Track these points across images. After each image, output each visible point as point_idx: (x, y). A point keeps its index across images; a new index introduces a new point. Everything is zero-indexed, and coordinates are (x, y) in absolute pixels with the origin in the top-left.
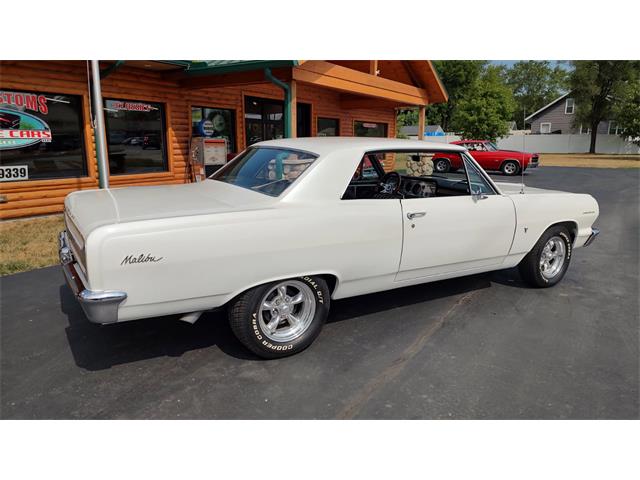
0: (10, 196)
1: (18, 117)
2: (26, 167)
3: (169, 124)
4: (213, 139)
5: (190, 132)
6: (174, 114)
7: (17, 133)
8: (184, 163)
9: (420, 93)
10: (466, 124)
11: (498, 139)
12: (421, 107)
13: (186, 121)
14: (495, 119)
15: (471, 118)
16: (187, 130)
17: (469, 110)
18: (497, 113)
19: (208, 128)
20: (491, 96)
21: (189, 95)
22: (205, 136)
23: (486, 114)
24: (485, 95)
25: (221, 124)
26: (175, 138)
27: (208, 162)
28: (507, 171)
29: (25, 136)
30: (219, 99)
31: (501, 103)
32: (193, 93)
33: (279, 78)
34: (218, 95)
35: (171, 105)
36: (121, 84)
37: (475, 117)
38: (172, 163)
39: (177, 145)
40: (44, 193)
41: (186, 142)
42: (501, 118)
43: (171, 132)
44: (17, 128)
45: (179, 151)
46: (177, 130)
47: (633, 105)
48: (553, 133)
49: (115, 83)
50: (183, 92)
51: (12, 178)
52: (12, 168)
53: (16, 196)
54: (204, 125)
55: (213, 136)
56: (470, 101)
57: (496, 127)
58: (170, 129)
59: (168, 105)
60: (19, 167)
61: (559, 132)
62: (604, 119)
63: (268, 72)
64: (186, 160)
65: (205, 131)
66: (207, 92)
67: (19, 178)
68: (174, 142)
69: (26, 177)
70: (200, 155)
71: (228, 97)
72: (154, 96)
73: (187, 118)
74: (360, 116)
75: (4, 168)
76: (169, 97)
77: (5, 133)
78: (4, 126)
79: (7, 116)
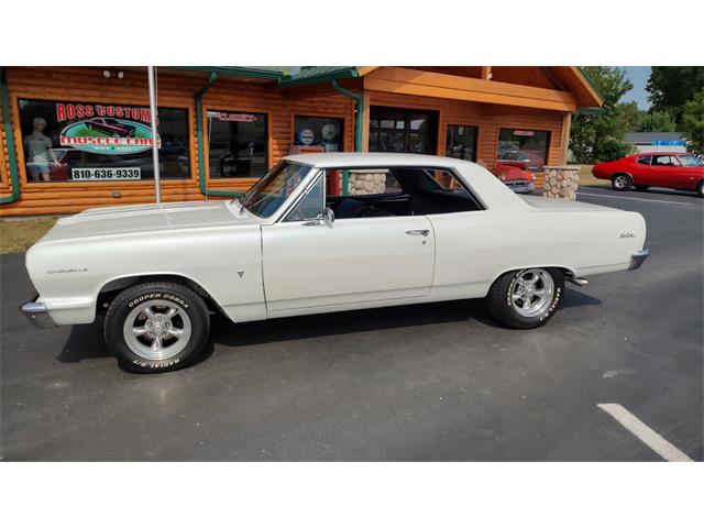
0: (123, 193)
1: (134, 128)
2: (139, 169)
3: (270, 134)
5: (292, 141)
6: (275, 124)
7: (132, 141)
12: (566, 113)
13: (287, 130)
16: (289, 139)
21: (293, 105)
25: (331, 133)
29: (139, 143)
30: (325, 108)
32: (299, 103)
33: (348, 89)
34: (325, 105)
35: (273, 116)
36: (225, 97)
44: (133, 136)
46: (278, 139)
49: (219, 96)
50: (287, 103)
51: (128, 178)
52: (127, 169)
53: (128, 192)
54: (303, 134)
55: (310, 145)
56: (700, 102)
58: (271, 139)
59: (270, 115)
60: (133, 169)
63: (335, 83)
66: (312, 102)
67: (133, 178)
68: (274, 150)
69: (139, 178)
71: (335, 106)
72: (256, 107)
73: (289, 127)
74: (509, 123)
75: (121, 169)
76: (271, 107)
77: (123, 141)
78: (123, 135)
79: (125, 127)
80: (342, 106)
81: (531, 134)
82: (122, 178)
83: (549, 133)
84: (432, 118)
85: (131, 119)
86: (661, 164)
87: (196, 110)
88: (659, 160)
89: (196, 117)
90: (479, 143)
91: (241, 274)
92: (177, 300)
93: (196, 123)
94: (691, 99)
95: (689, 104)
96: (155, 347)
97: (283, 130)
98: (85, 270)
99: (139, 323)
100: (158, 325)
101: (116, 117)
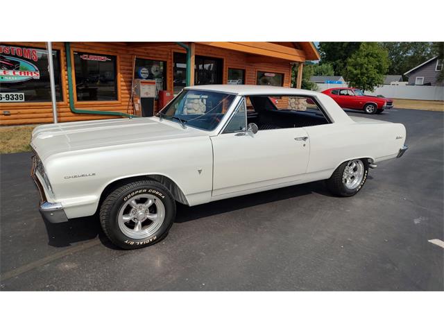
0: (12, 111)
1: (18, 63)
2: (23, 94)
3: (119, 70)
4: (148, 81)
5: (134, 75)
6: (122, 63)
7: (17, 73)
8: (128, 96)
9: (298, 52)
10: (352, 76)
11: (375, 87)
12: (300, 63)
13: (130, 68)
14: (373, 73)
15: (355, 72)
16: (131, 74)
17: (354, 66)
18: (375, 68)
19: (145, 73)
20: (371, 56)
21: (133, 51)
22: (142, 78)
23: (367, 69)
24: (367, 55)
26: (122, 79)
27: (143, 95)
28: (368, 111)
29: (23, 75)
30: (155, 54)
32: (137, 50)
34: (154, 52)
35: (120, 58)
37: (358, 71)
38: (120, 95)
39: (124, 84)
40: (34, 111)
41: (131, 82)
42: (378, 73)
43: (120, 75)
44: (18, 69)
45: (125, 88)
46: (124, 74)
48: (425, 85)
50: (129, 49)
51: (15, 100)
52: (14, 94)
53: (16, 111)
54: (141, 71)
55: (147, 79)
56: (356, 59)
57: (373, 79)
58: (119, 73)
59: (118, 57)
60: (19, 94)
64: (130, 94)
65: (142, 75)
66: (146, 49)
67: (19, 100)
68: (122, 82)
69: (23, 100)
70: (138, 90)
71: (161, 53)
72: (109, 51)
73: (131, 66)
74: (263, 68)
75: (10, 94)
76: (119, 51)
77: (10, 73)
78: (10, 68)
79: (12, 62)
80: (165, 53)
81: (273, 75)
82: (10, 100)
83: (283, 75)
84: (219, 63)
85: (16, 56)
86: (343, 94)
87: (65, 51)
88: (342, 92)
89: (66, 56)
90: (246, 80)
91: (200, 171)
92: (157, 193)
93: (66, 61)
94: (350, 57)
95: (350, 60)
96: (137, 229)
97: (126, 68)
98: (94, 174)
99: (127, 212)
100: (140, 213)
101: (3, 54)
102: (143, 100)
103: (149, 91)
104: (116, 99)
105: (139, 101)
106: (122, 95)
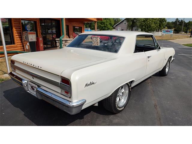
3: (13, 26)
4: (31, 32)
8: (20, 41)
16: (20, 28)
18: (109, 24)
19: (29, 28)
22: (28, 31)
23: (106, 25)
26: (16, 32)
27: (30, 40)
28: (117, 41)
31: (110, 21)
37: (103, 25)
38: (16, 41)
39: (17, 34)
41: (21, 33)
42: (110, 26)
43: (14, 29)
45: (18, 37)
46: (16, 28)
47: (143, 23)
48: (121, 30)
54: (27, 27)
58: (14, 28)
61: (123, 30)
62: (134, 26)
64: (21, 40)
65: (28, 29)
70: (27, 38)
74: (75, 24)
81: (78, 28)
83: (81, 27)
97: (17, 25)
102: (30, 43)
103: (32, 37)
104: (14, 43)
105: (28, 44)
106: (17, 41)
